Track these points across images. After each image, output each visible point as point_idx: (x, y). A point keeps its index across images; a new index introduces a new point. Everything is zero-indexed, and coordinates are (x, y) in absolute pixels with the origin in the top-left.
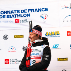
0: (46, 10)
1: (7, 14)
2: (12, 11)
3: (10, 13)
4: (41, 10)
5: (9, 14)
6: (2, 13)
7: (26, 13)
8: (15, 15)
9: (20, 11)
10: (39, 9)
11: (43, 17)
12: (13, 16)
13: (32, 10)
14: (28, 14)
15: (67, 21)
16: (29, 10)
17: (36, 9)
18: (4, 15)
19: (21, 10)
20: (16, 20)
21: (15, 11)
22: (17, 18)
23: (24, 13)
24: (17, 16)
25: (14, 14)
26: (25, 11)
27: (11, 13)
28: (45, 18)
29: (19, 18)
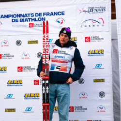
0: (63, 13)
1: (21, 18)
2: (26, 14)
3: (23, 16)
4: (57, 14)
5: (22, 18)
6: (15, 16)
7: (41, 17)
8: (29, 19)
9: (34, 15)
10: (55, 13)
11: (59, 22)
12: (26, 20)
13: (48, 14)
14: (43, 18)
15: (86, 26)
16: (44, 13)
17: (52, 13)
18: (16, 18)
19: (36, 14)
20: (30, 24)
21: (29, 14)
22: (31, 22)
23: (39, 17)
24: (31, 20)
25: (28, 17)
26: (40, 14)
27: (25, 16)
28: (62, 23)
29: (33, 22)
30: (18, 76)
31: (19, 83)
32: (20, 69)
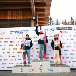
30: (16, 47)
31: (16, 49)
32: (17, 45)
